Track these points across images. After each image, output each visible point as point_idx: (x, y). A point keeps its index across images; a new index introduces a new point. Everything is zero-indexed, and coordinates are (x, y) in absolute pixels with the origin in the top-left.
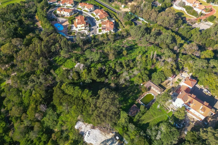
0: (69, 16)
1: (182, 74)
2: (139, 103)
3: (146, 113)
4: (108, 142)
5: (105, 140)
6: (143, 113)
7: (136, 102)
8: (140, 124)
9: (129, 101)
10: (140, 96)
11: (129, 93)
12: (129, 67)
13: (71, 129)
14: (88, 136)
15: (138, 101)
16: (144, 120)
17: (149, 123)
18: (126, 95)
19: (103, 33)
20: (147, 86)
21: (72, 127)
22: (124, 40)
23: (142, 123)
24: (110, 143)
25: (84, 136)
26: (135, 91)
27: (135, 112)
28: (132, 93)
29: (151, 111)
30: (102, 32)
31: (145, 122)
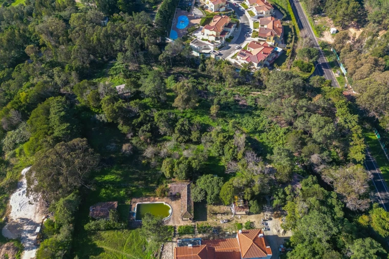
0: (213, 11)
1: (271, 219)
2: (133, 206)
3: (119, 233)
4: (27, 225)
5: (29, 218)
6: (112, 226)
7: (129, 201)
8: (90, 240)
9: (122, 190)
10: (146, 197)
11: (137, 179)
12: (187, 138)
13: (17, 168)
14: (19, 195)
15: (135, 203)
16: (102, 239)
17: (104, 251)
18: (131, 178)
19: (237, 62)
20: (173, 188)
21: (21, 167)
22: (258, 91)
23: (95, 242)
24: (29, 229)
25: (18, 190)
26: (152, 183)
27: (102, 214)
28: (143, 182)
29: (131, 235)
30: (237, 59)
31: (99, 244)
